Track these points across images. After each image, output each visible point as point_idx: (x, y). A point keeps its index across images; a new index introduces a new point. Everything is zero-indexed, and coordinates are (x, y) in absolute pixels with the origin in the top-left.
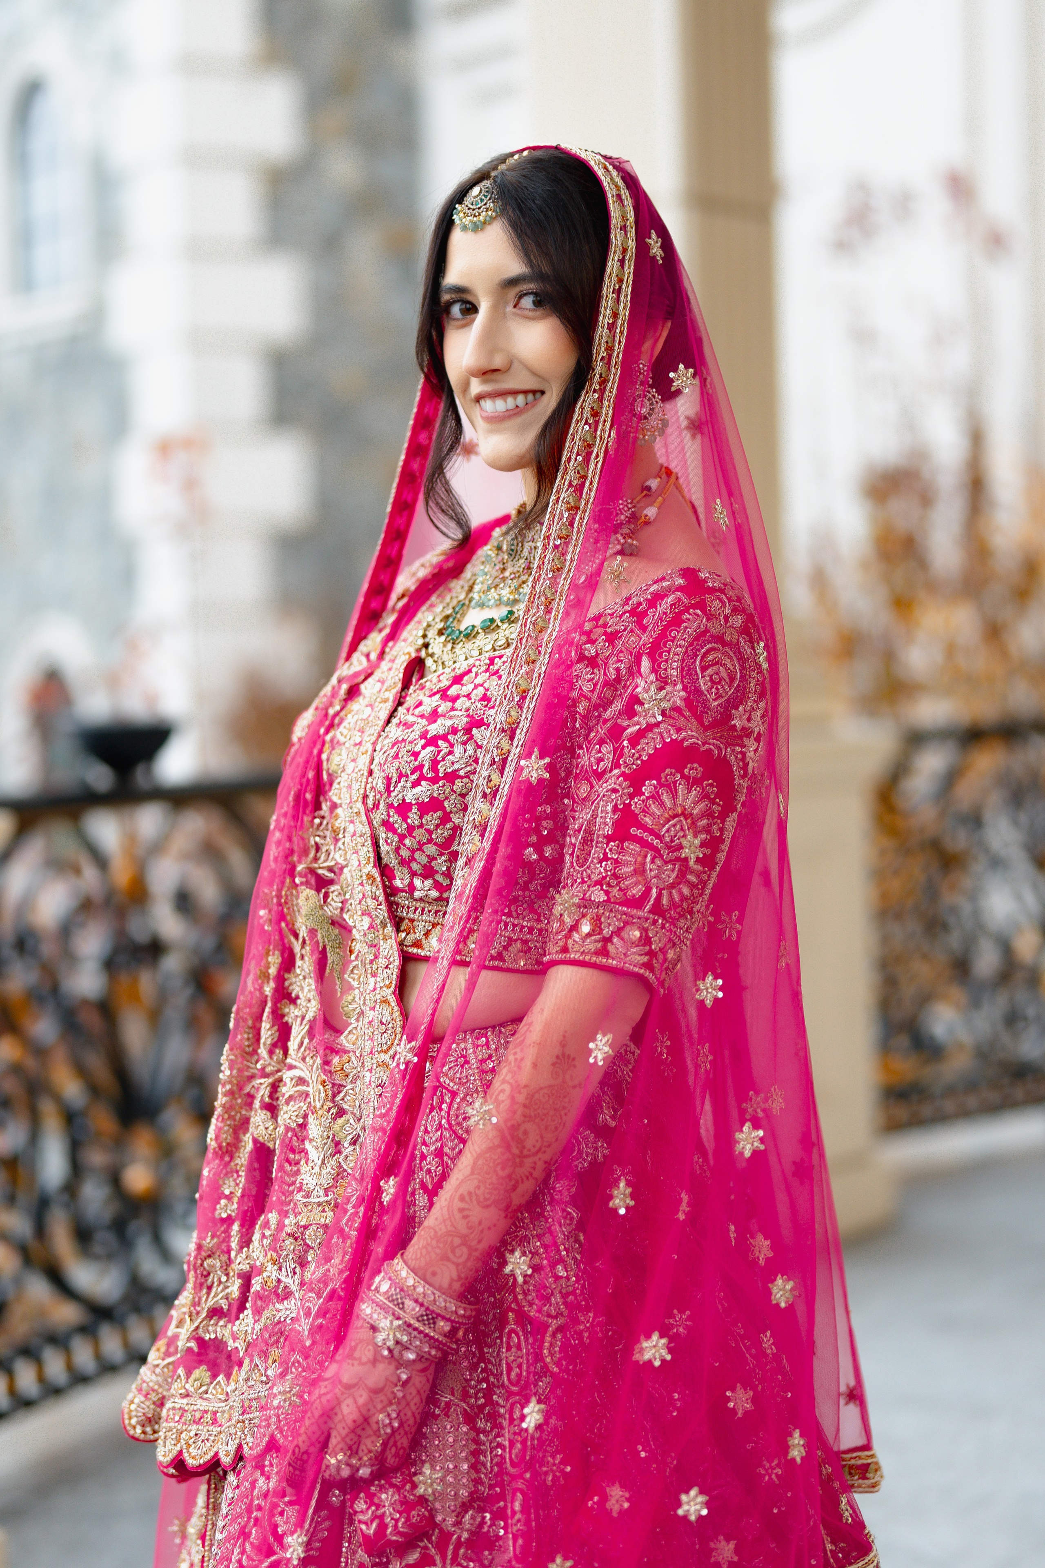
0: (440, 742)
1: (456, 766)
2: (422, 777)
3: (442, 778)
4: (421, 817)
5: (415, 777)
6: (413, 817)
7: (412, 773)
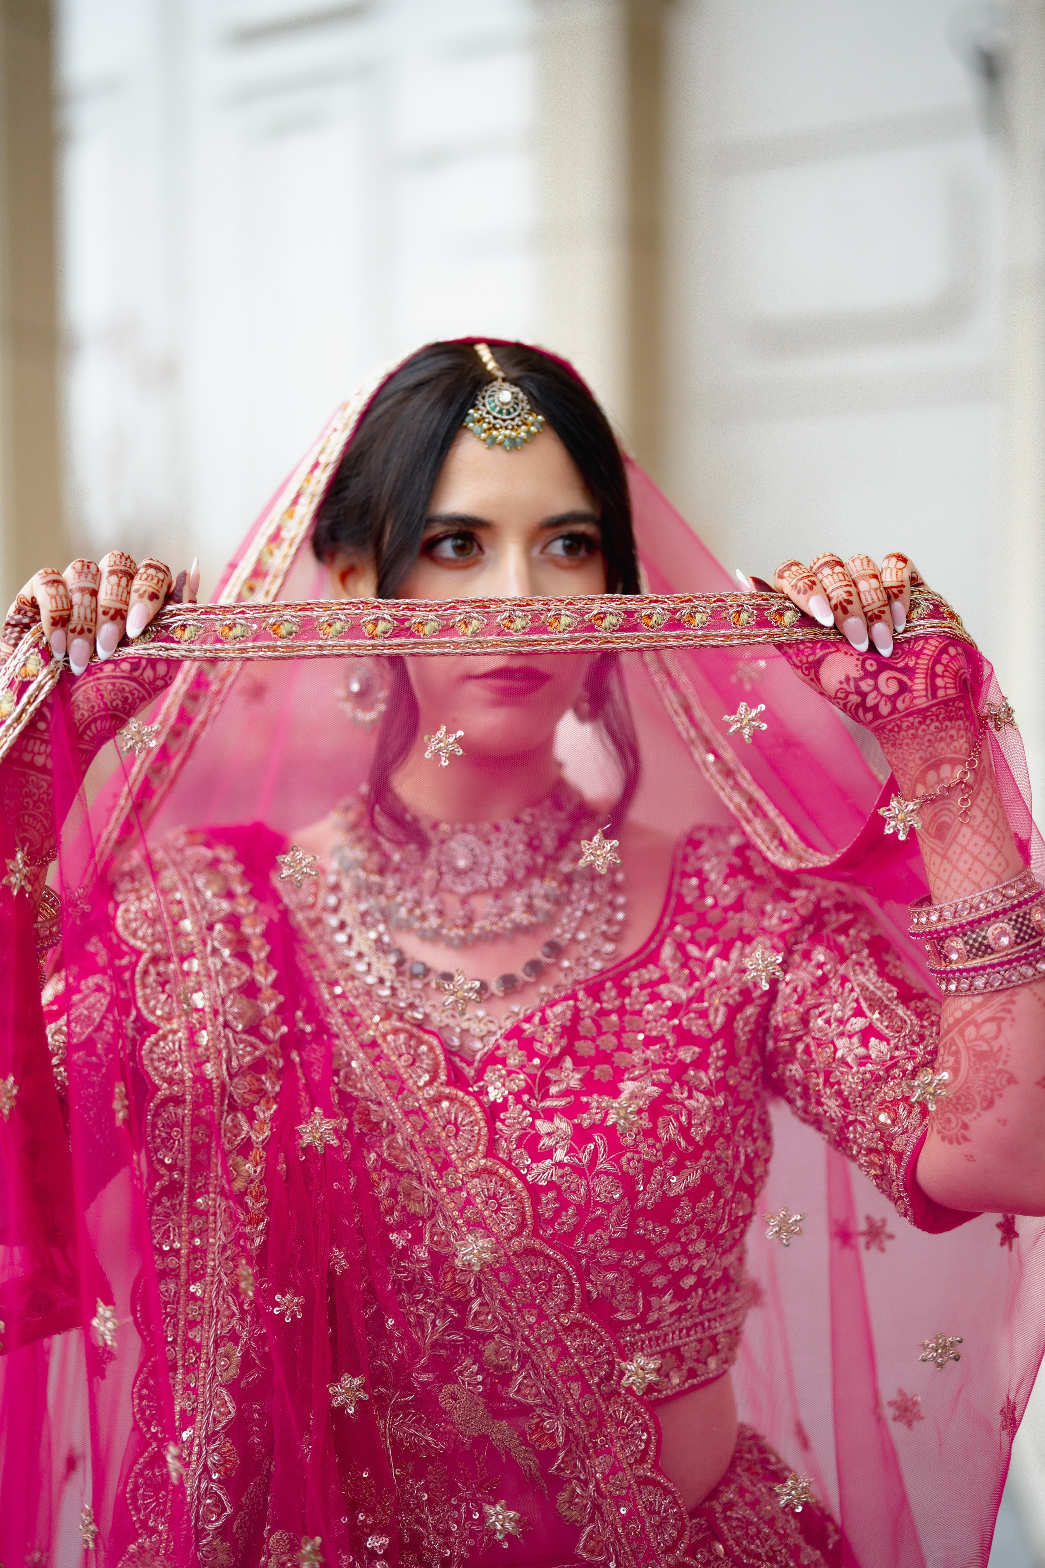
0: (668, 1107)
1: (708, 1129)
2: (683, 1157)
3: (703, 1149)
4: (693, 1209)
5: (672, 1160)
6: (684, 1213)
7: (666, 1157)
